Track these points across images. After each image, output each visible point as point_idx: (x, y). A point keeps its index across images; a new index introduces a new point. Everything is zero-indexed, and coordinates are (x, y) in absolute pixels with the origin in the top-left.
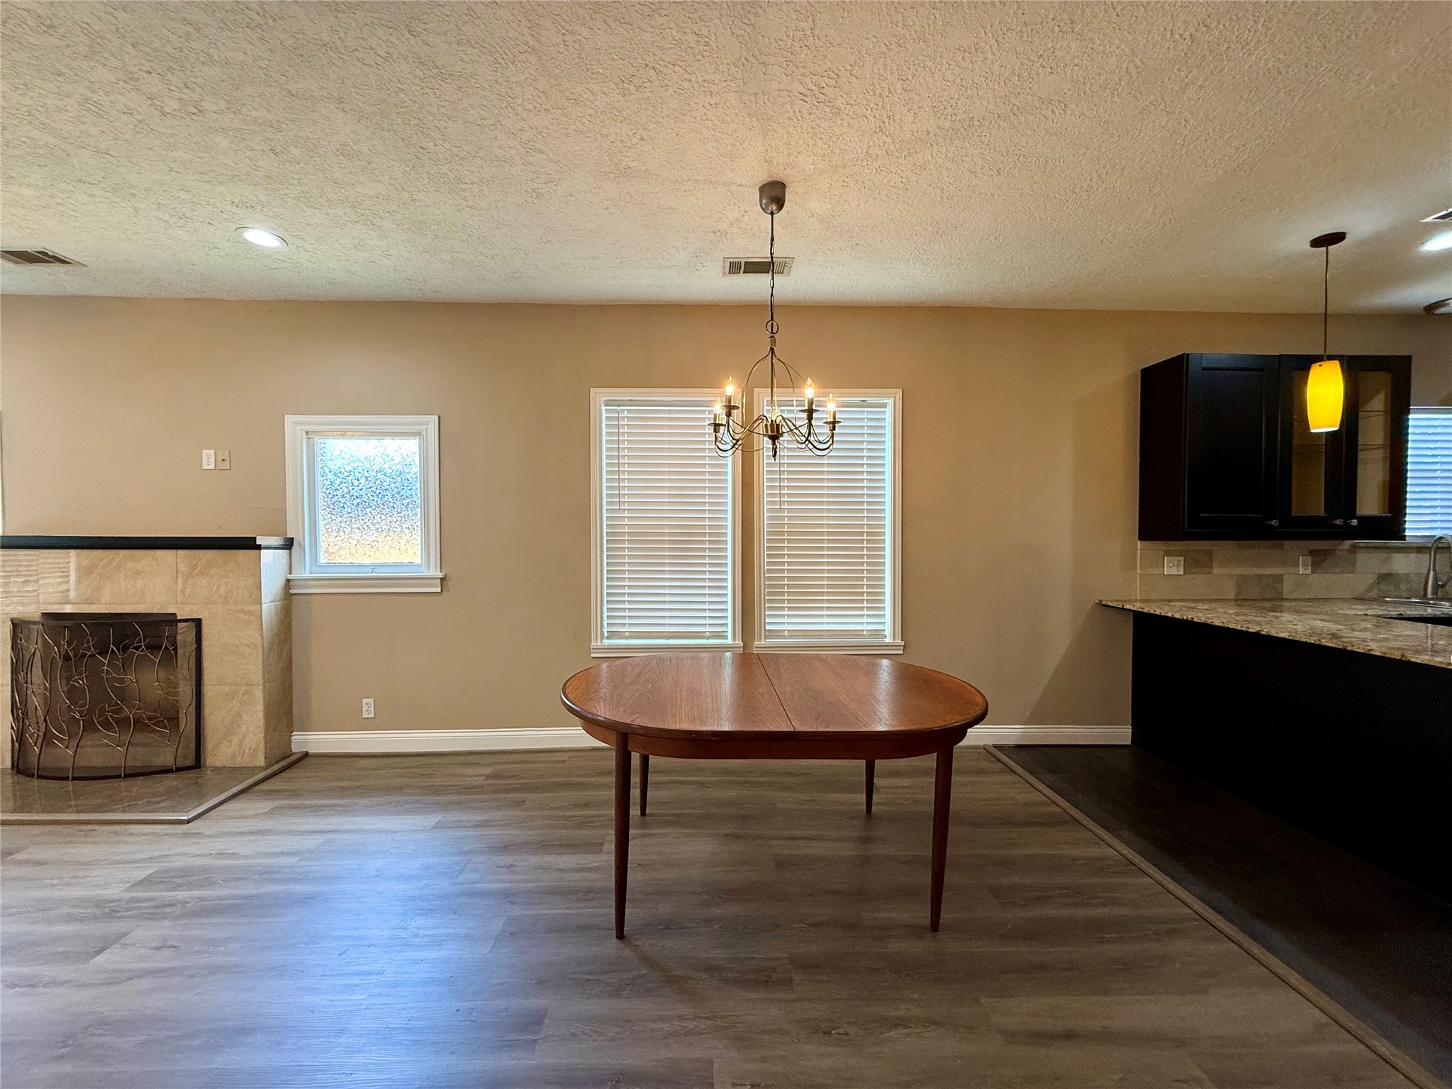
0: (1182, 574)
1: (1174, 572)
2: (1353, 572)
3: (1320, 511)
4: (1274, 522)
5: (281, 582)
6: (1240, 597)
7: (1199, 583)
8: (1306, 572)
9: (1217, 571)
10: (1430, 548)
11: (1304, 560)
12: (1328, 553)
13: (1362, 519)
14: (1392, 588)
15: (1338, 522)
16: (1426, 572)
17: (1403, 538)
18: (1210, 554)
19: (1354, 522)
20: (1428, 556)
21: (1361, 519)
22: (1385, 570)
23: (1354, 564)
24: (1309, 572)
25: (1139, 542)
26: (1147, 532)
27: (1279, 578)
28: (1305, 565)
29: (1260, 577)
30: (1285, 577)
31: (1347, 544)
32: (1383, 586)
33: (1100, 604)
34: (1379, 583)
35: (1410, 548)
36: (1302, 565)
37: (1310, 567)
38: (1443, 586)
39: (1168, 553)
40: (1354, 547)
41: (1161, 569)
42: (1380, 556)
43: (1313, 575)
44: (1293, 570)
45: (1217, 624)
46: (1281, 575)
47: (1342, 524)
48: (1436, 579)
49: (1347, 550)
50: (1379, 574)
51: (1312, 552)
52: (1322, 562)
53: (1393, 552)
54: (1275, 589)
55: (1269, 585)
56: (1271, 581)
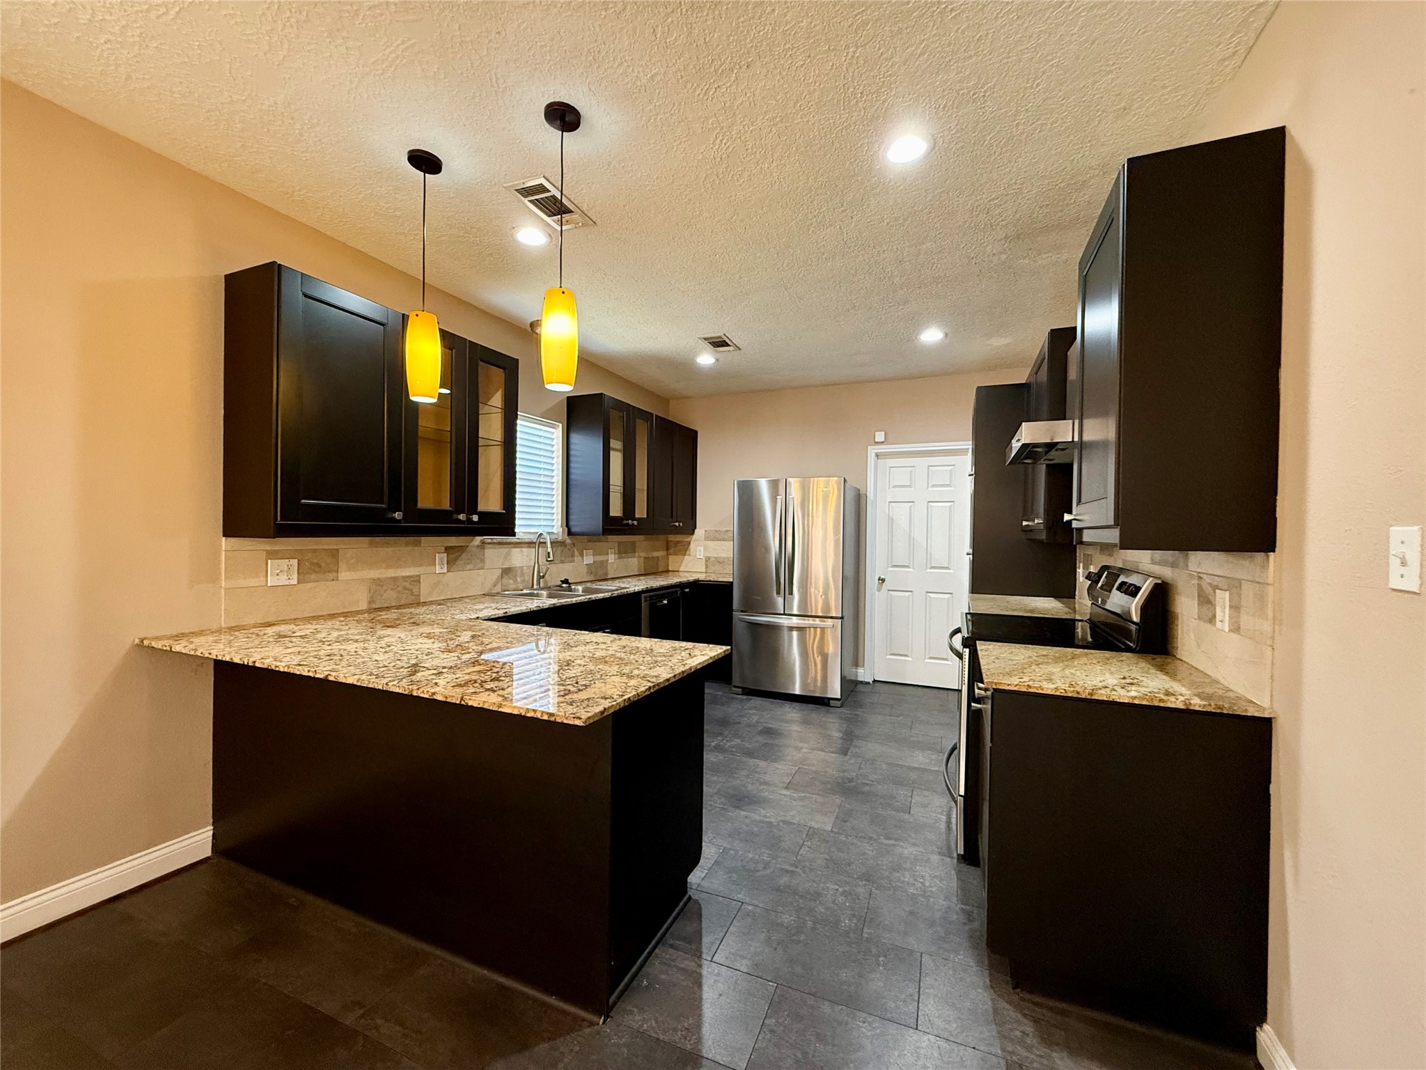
0: (296, 583)
1: (283, 580)
2: (482, 568)
3: (446, 505)
4: (398, 515)
6: (374, 606)
7: (320, 594)
8: (442, 571)
9: (344, 575)
10: (535, 543)
11: (441, 559)
12: (461, 549)
13: (484, 516)
14: (511, 581)
15: (462, 517)
16: (533, 565)
17: (514, 534)
18: (334, 554)
19: (475, 518)
20: (534, 549)
21: (481, 514)
22: (506, 565)
23: (483, 561)
24: (445, 570)
25: (224, 538)
26: (234, 525)
27: (416, 580)
28: (441, 563)
29: (395, 579)
30: (422, 579)
31: (478, 539)
32: (505, 580)
33: (142, 648)
34: (502, 577)
35: (521, 543)
36: (439, 564)
37: (446, 566)
38: (543, 577)
39: (272, 555)
40: (483, 542)
41: (263, 579)
42: (503, 551)
43: (450, 573)
44: (429, 569)
45: (282, 670)
46: (418, 576)
47: (465, 519)
48: (539, 572)
49: (478, 546)
50: (502, 569)
51: (448, 549)
52: (456, 559)
53: (512, 548)
54: (412, 592)
55: (405, 588)
56: (407, 584)
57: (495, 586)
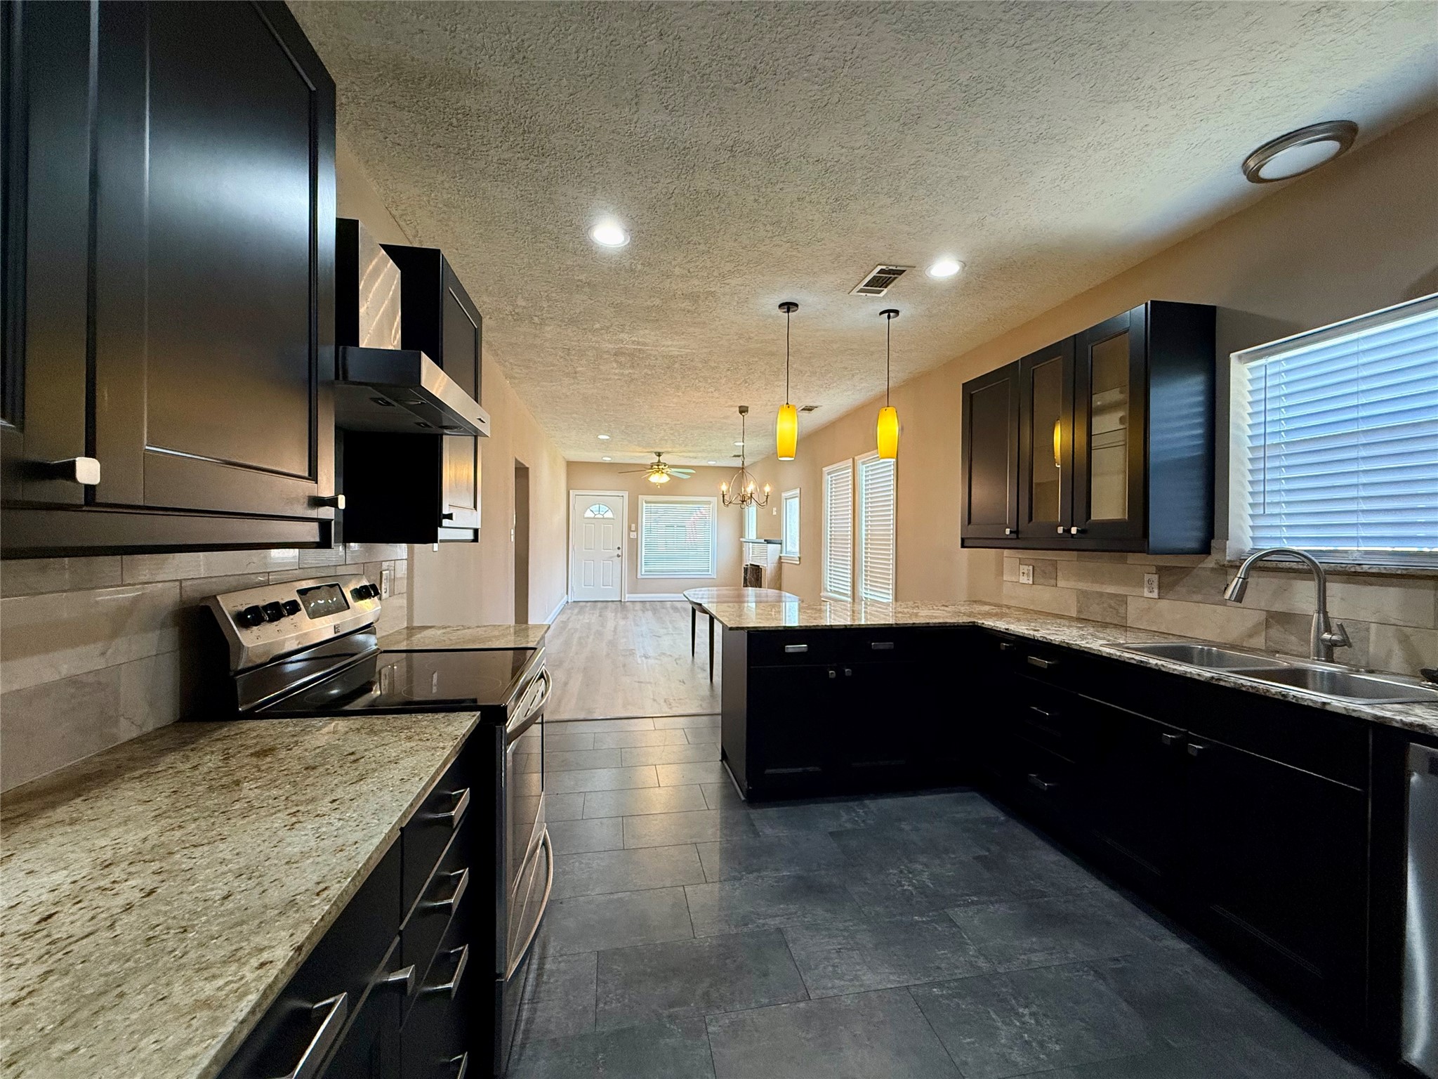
0: (1032, 583)
1: (1025, 580)
2: (1221, 604)
5: (778, 557)
6: (1080, 616)
7: (1045, 596)
8: (1151, 595)
9: (1062, 583)
11: (1150, 580)
12: (1185, 571)
14: (1292, 639)
18: (1054, 566)
22: (1278, 607)
23: (1222, 592)
24: (1155, 595)
27: (1123, 600)
28: (1151, 587)
29: (1101, 594)
30: (1129, 599)
32: (1276, 632)
34: (1268, 625)
36: (1148, 585)
37: (1156, 590)
39: (1022, 561)
41: (1018, 577)
42: (1273, 583)
43: (1164, 601)
44: (1137, 591)
46: (1126, 596)
49: (1213, 569)
50: (1267, 611)
51: (1160, 570)
52: (1175, 584)
53: (1295, 579)
54: (1118, 612)
55: (1110, 607)
56: (1112, 603)
57: (1250, 636)
